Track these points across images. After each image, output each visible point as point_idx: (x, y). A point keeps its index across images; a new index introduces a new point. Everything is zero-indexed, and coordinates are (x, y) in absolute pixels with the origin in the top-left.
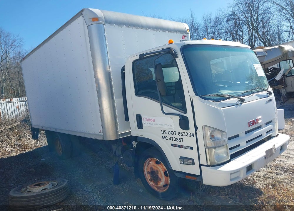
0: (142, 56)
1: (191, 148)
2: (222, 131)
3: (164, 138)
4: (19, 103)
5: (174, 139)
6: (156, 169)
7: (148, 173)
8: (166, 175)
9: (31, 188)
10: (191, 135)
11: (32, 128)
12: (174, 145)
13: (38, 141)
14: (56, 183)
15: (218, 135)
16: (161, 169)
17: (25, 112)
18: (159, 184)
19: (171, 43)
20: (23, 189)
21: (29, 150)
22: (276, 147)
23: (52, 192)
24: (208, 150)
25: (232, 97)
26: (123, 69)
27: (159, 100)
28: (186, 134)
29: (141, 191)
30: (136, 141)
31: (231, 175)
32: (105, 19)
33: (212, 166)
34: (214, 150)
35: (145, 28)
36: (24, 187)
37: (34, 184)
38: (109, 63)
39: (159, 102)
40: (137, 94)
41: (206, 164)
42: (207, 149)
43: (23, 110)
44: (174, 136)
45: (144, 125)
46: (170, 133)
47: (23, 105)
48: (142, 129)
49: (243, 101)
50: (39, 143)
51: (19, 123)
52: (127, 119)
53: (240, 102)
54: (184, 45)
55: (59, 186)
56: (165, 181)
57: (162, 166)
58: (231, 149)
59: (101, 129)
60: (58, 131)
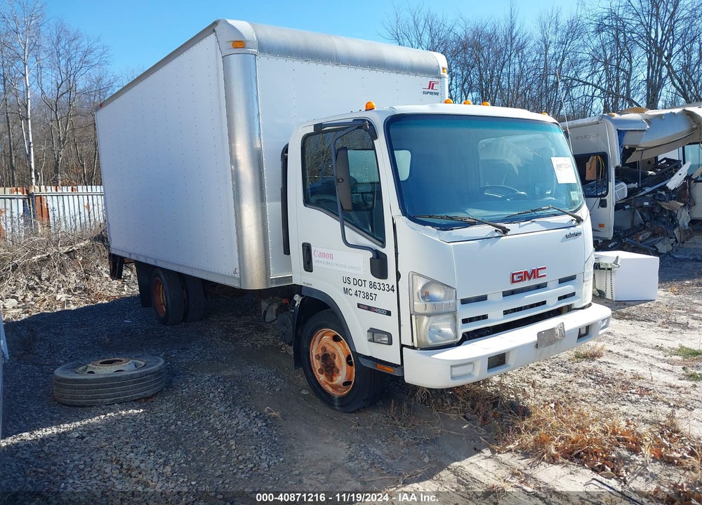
0: (319, 128)
1: (389, 313)
2: (445, 285)
3: (346, 291)
4: (90, 197)
5: (362, 294)
6: (332, 350)
7: (318, 357)
8: (350, 364)
9: (94, 366)
10: (390, 288)
11: (110, 254)
12: (362, 307)
13: (126, 286)
14: (143, 363)
15: (437, 293)
16: (340, 351)
17: (101, 218)
18: (334, 379)
19: (369, 108)
20: (81, 368)
21: (105, 301)
22: (566, 329)
23: (131, 377)
24: (416, 318)
25: (481, 223)
26: (286, 150)
27: (338, 216)
28: (382, 286)
29: (304, 392)
30: (301, 295)
31: (454, 369)
32: (259, 44)
33: (422, 349)
34: (425, 319)
35: (345, 64)
36: (80, 365)
37: (101, 361)
38: (260, 134)
39: (337, 218)
40: (307, 202)
41: (410, 344)
42: (413, 317)
43: (98, 215)
44: (362, 289)
45: (314, 264)
46: (357, 282)
47: (100, 202)
48: (312, 271)
49: (505, 231)
50: (126, 289)
51: (87, 242)
52: (287, 251)
53: (497, 234)
54: (392, 114)
55: (147, 367)
56: (347, 374)
57: (344, 346)
58: (465, 321)
59: (237, 266)
60: (160, 264)
